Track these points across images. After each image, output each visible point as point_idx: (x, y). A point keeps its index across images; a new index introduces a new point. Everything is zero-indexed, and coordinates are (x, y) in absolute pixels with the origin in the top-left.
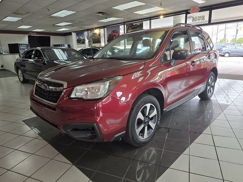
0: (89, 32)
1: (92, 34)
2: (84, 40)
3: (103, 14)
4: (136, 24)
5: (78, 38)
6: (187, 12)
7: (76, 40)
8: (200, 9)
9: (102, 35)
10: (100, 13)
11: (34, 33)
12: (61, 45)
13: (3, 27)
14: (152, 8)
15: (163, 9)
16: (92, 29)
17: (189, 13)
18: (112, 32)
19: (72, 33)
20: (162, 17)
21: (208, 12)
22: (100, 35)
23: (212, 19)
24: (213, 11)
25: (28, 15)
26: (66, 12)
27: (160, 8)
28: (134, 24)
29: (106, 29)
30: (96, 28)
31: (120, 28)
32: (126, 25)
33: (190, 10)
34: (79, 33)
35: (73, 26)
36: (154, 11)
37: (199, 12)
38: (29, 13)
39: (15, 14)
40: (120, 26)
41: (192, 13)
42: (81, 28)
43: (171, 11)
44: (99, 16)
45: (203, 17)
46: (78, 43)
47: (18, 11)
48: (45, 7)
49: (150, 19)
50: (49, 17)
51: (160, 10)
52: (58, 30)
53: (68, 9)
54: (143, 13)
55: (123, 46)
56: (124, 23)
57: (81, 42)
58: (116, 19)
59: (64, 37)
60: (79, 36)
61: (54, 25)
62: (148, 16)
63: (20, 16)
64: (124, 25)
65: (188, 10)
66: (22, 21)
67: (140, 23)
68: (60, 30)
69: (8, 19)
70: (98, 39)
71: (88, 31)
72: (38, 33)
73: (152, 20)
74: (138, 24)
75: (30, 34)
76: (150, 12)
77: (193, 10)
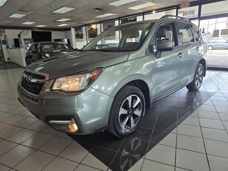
0: (87, 27)
1: (89, 29)
2: (82, 35)
3: (100, 10)
4: (130, 19)
5: (76, 33)
6: (178, 7)
7: (75, 34)
8: (190, 4)
9: (99, 30)
10: (97, 9)
11: (37, 29)
12: (61, 39)
13: (10, 24)
14: (145, 4)
15: (155, 4)
16: (89, 25)
17: (180, 8)
18: (108, 27)
19: (71, 28)
20: (154, 12)
21: (198, 6)
22: (96, 30)
23: (202, 13)
24: (202, 6)
25: (32, 11)
26: (66, 9)
27: (152, 4)
28: (128, 19)
29: (102, 24)
30: (93, 24)
31: (115, 23)
32: (120, 20)
33: (181, 5)
34: (78, 28)
35: (73, 22)
36: (147, 6)
37: (189, 7)
38: (33, 10)
39: (21, 11)
40: (115, 21)
41: (183, 8)
42: (79, 23)
43: (163, 6)
44: (96, 12)
45: (193, 12)
46: (77, 38)
47: (23, 8)
48: (47, 4)
49: (143, 14)
50: (51, 14)
51: (152, 5)
52: (58, 26)
53: (68, 6)
54: (136, 9)
55: (118, 40)
56: (119, 19)
57: (79, 37)
58: (112, 14)
59: (64, 32)
60: (77, 31)
61: (55, 21)
62: (141, 11)
63: (25, 12)
64: (119, 20)
65: (178, 5)
66: (27, 18)
67: (134, 18)
68: (60, 26)
69: (14, 16)
70: (95, 34)
71: (85, 26)
72: (40, 28)
73: (145, 15)
74: (132, 19)
75: (33, 29)
76: (143, 7)
77: (183, 5)
